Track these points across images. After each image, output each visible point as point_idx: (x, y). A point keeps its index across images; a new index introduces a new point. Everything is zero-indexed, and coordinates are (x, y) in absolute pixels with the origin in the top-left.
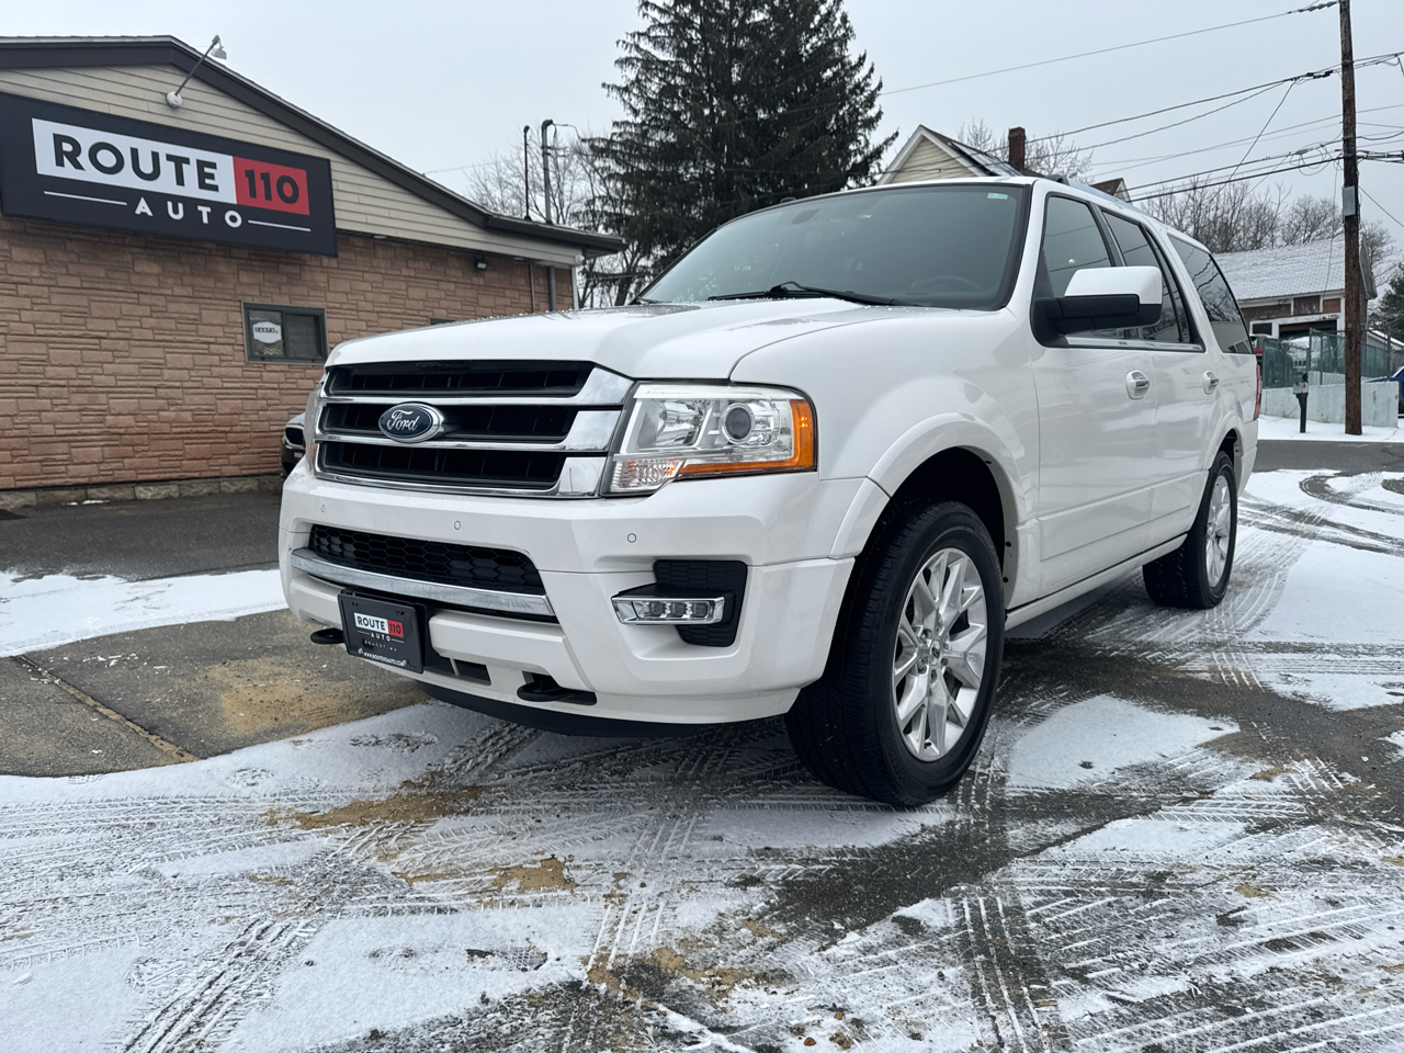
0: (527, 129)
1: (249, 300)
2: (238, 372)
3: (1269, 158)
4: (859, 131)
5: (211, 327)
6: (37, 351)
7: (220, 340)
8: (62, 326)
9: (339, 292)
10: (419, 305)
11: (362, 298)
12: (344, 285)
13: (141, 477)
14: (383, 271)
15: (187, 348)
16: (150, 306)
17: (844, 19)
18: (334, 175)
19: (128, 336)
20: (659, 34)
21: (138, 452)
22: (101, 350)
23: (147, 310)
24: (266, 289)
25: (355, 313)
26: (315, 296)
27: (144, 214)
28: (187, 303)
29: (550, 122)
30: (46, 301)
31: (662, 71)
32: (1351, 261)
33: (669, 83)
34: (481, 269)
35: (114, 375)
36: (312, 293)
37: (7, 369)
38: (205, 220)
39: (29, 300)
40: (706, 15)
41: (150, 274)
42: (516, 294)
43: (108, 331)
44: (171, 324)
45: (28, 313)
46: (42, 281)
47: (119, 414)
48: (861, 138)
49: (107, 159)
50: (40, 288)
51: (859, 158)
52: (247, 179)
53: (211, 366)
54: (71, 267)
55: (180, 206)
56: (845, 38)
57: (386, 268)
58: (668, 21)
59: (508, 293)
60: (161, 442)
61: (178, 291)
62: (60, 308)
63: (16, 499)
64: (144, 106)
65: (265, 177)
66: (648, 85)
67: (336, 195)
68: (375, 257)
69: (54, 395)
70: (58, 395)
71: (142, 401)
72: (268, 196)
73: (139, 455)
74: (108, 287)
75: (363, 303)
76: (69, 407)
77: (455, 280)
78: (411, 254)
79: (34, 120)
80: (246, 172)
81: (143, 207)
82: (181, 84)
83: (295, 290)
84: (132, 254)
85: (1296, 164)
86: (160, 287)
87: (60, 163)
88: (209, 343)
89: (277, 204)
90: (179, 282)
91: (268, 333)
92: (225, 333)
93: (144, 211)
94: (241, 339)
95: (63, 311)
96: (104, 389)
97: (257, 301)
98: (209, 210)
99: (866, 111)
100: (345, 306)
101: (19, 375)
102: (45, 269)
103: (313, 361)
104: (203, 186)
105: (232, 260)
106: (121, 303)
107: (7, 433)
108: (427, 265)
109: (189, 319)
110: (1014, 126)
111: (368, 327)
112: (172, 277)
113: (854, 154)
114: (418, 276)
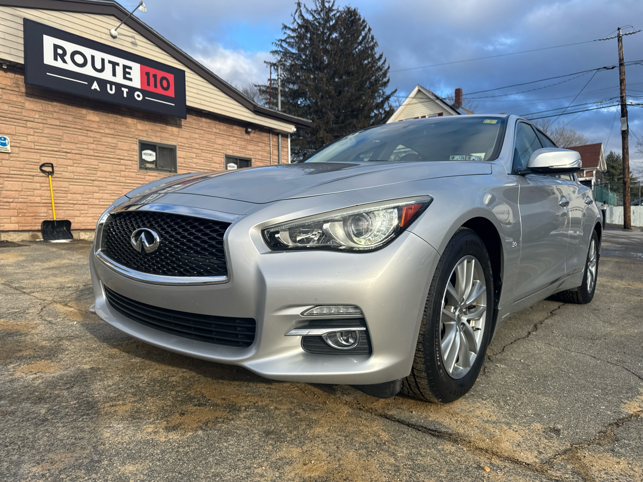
1: (141, 138)
2: (133, 175)
4: (380, 88)
5: (122, 151)
6: (35, 157)
7: (126, 158)
8: (48, 145)
9: (184, 138)
10: (220, 147)
11: (194, 142)
12: (186, 135)
13: (83, 228)
15: (110, 161)
16: (93, 138)
17: (373, 38)
19: (81, 152)
20: (291, 41)
21: (82, 214)
22: (68, 159)
23: (91, 140)
24: (149, 133)
26: (172, 139)
27: (95, 90)
28: (111, 137)
30: (41, 131)
31: (292, 57)
32: (625, 150)
33: (295, 63)
35: (73, 172)
36: (171, 137)
37: (19, 166)
38: (125, 95)
39: (32, 130)
40: (312, 34)
42: (263, 145)
44: (103, 148)
45: (32, 137)
46: (40, 121)
47: (74, 193)
48: (381, 91)
49: (79, 59)
50: (39, 124)
51: (380, 100)
52: (146, 76)
53: (121, 171)
54: (55, 114)
55: (114, 87)
56: (372, 48)
57: (206, 128)
58: (296, 35)
59: (260, 144)
60: (93, 209)
62: (48, 135)
63: (18, 236)
64: (98, 34)
65: (155, 76)
66: (286, 63)
68: (202, 122)
69: (41, 181)
70: (44, 181)
71: (86, 187)
72: (156, 86)
73: (83, 216)
74: (73, 126)
75: (195, 144)
77: (237, 136)
78: (218, 122)
79: (44, 36)
80: (146, 73)
81: (95, 86)
82: (118, 26)
83: (164, 135)
84: (86, 110)
87: (56, 59)
89: (160, 90)
91: (150, 156)
92: (128, 154)
93: (96, 88)
95: (49, 137)
96: (68, 180)
97: (145, 139)
98: (127, 90)
99: (383, 79)
101: (24, 170)
103: (170, 172)
104: (125, 78)
105: (134, 118)
106: (79, 135)
107: (16, 200)
108: (225, 128)
109: (112, 146)
110: (457, 88)
111: (196, 156)
112: (105, 123)
113: (378, 98)
114: (220, 132)
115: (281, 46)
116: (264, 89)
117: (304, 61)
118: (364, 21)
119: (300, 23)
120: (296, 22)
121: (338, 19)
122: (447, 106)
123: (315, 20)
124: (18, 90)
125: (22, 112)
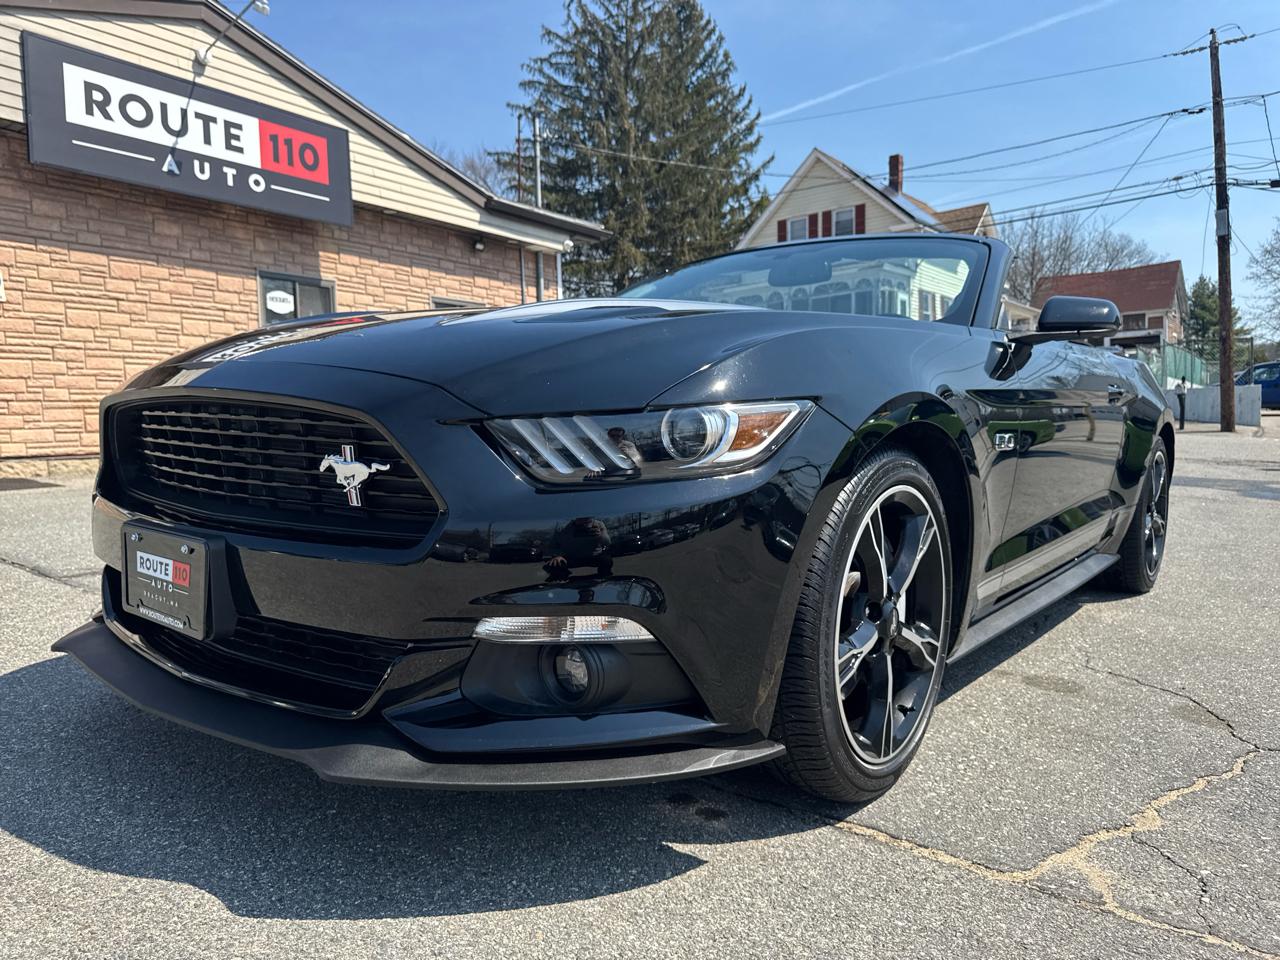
1: (265, 268)
3: (1149, 184)
5: (228, 294)
6: (54, 310)
7: (235, 308)
8: (81, 285)
9: (348, 265)
10: (422, 282)
11: (370, 272)
12: (353, 258)
14: (390, 247)
15: (205, 315)
16: (169, 268)
17: (726, 56)
18: (352, 146)
19: (147, 299)
20: (559, 61)
22: (119, 312)
23: (165, 273)
24: (280, 258)
25: (363, 287)
26: (326, 268)
28: (205, 268)
30: (65, 258)
31: (563, 94)
32: (1225, 276)
33: (569, 105)
34: (479, 250)
35: (131, 339)
36: (324, 264)
37: (23, 328)
38: (230, 182)
39: (48, 255)
40: (603, 46)
41: (169, 236)
42: (508, 277)
43: (127, 293)
44: (188, 289)
45: (46, 269)
46: (63, 238)
51: (740, 180)
52: (272, 143)
54: (91, 223)
56: (724, 75)
57: (392, 244)
58: (569, 49)
59: (501, 275)
61: (196, 255)
62: (79, 266)
63: (26, 467)
64: (173, 61)
65: (288, 142)
67: (353, 166)
68: (383, 232)
69: (70, 357)
70: (73, 357)
74: (128, 246)
75: (371, 277)
76: (84, 371)
77: (454, 259)
78: (415, 231)
82: (211, 42)
83: (308, 260)
84: (153, 214)
85: (1173, 189)
86: (178, 250)
87: (89, 112)
88: (224, 310)
90: (198, 246)
91: (282, 303)
92: (240, 300)
94: (257, 307)
95: (80, 269)
96: (121, 354)
97: (272, 269)
98: (234, 171)
100: (355, 280)
101: (34, 335)
102: (64, 223)
104: (229, 147)
105: (248, 227)
106: (140, 264)
107: (20, 396)
108: (430, 243)
109: (205, 284)
110: (894, 154)
111: (375, 301)
112: (191, 240)
113: (735, 176)
114: (422, 253)
115: (541, 71)
116: (506, 159)
117: (587, 100)
118: (708, 22)
119: (579, 24)
120: (570, 22)
121: (656, 17)
122: (873, 191)
123: (608, 18)
124: (15, 177)
125: (26, 221)
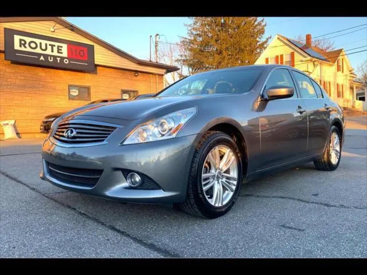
0: (151, 36)
2: (65, 103)
5: (59, 91)
12: (96, 80)
13: (36, 132)
14: (108, 76)
15: (51, 96)
16: (43, 85)
18: (95, 50)
24: (75, 81)
25: (99, 87)
26: (88, 82)
29: (157, 35)
34: (136, 75)
38: (59, 61)
41: (43, 76)
43: (31, 91)
50: (13, 79)
52: (71, 51)
53: (58, 101)
54: (22, 74)
59: (144, 82)
61: (51, 81)
64: (44, 31)
65: (76, 50)
67: (95, 55)
71: (38, 110)
74: (32, 79)
75: (102, 85)
77: (128, 78)
82: (54, 25)
83: (82, 80)
86: (45, 80)
87: (21, 46)
88: (57, 95)
90: (50, 78)
91: (75, 93)
96: (28, 107)
97: (72, 84)
98: (60, 59)
100: (96, 85)
102: (15, 74)
103: (87, 100)
104: (58, 52)
108: (121, 74)
110: (307, 34)
114: (118, 77)
122: (297, 48)
125: (4, 74)
